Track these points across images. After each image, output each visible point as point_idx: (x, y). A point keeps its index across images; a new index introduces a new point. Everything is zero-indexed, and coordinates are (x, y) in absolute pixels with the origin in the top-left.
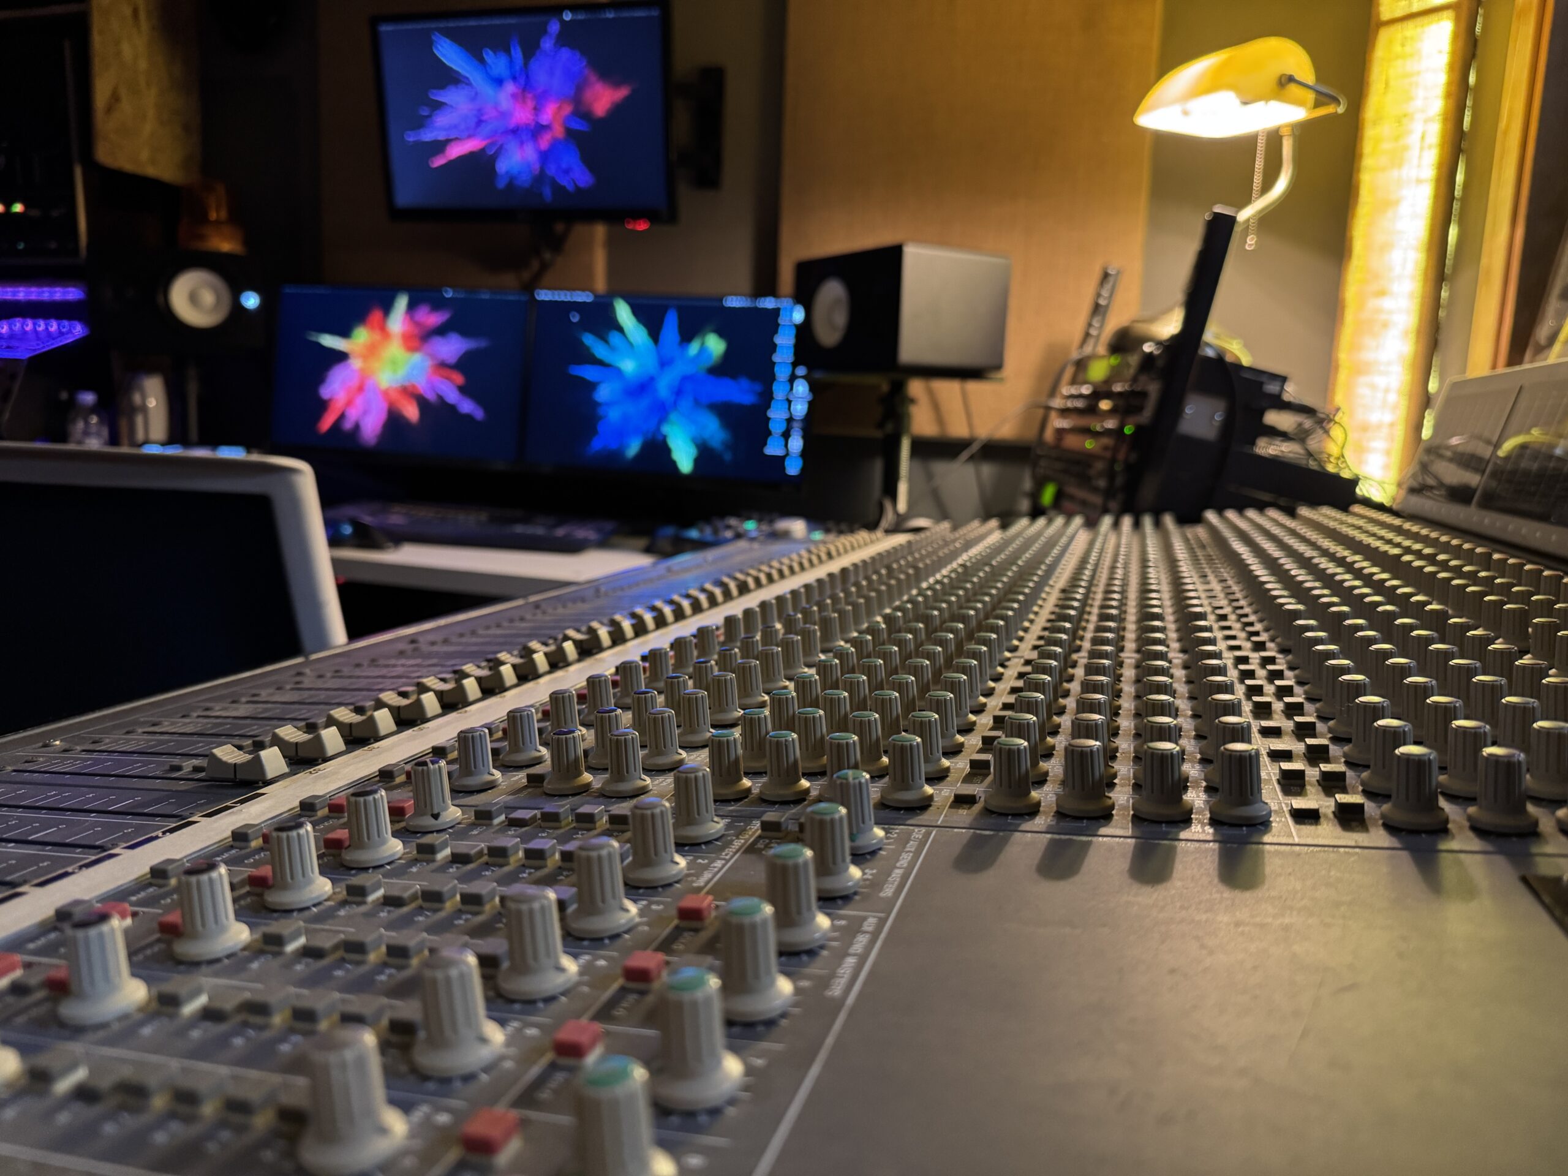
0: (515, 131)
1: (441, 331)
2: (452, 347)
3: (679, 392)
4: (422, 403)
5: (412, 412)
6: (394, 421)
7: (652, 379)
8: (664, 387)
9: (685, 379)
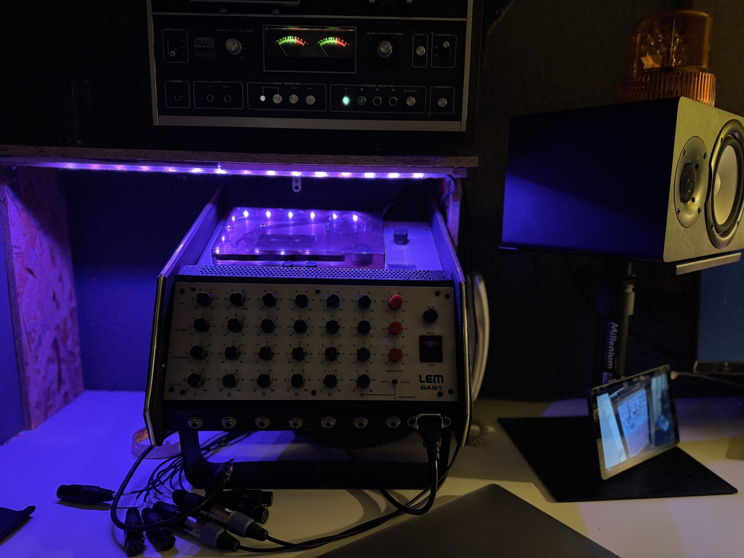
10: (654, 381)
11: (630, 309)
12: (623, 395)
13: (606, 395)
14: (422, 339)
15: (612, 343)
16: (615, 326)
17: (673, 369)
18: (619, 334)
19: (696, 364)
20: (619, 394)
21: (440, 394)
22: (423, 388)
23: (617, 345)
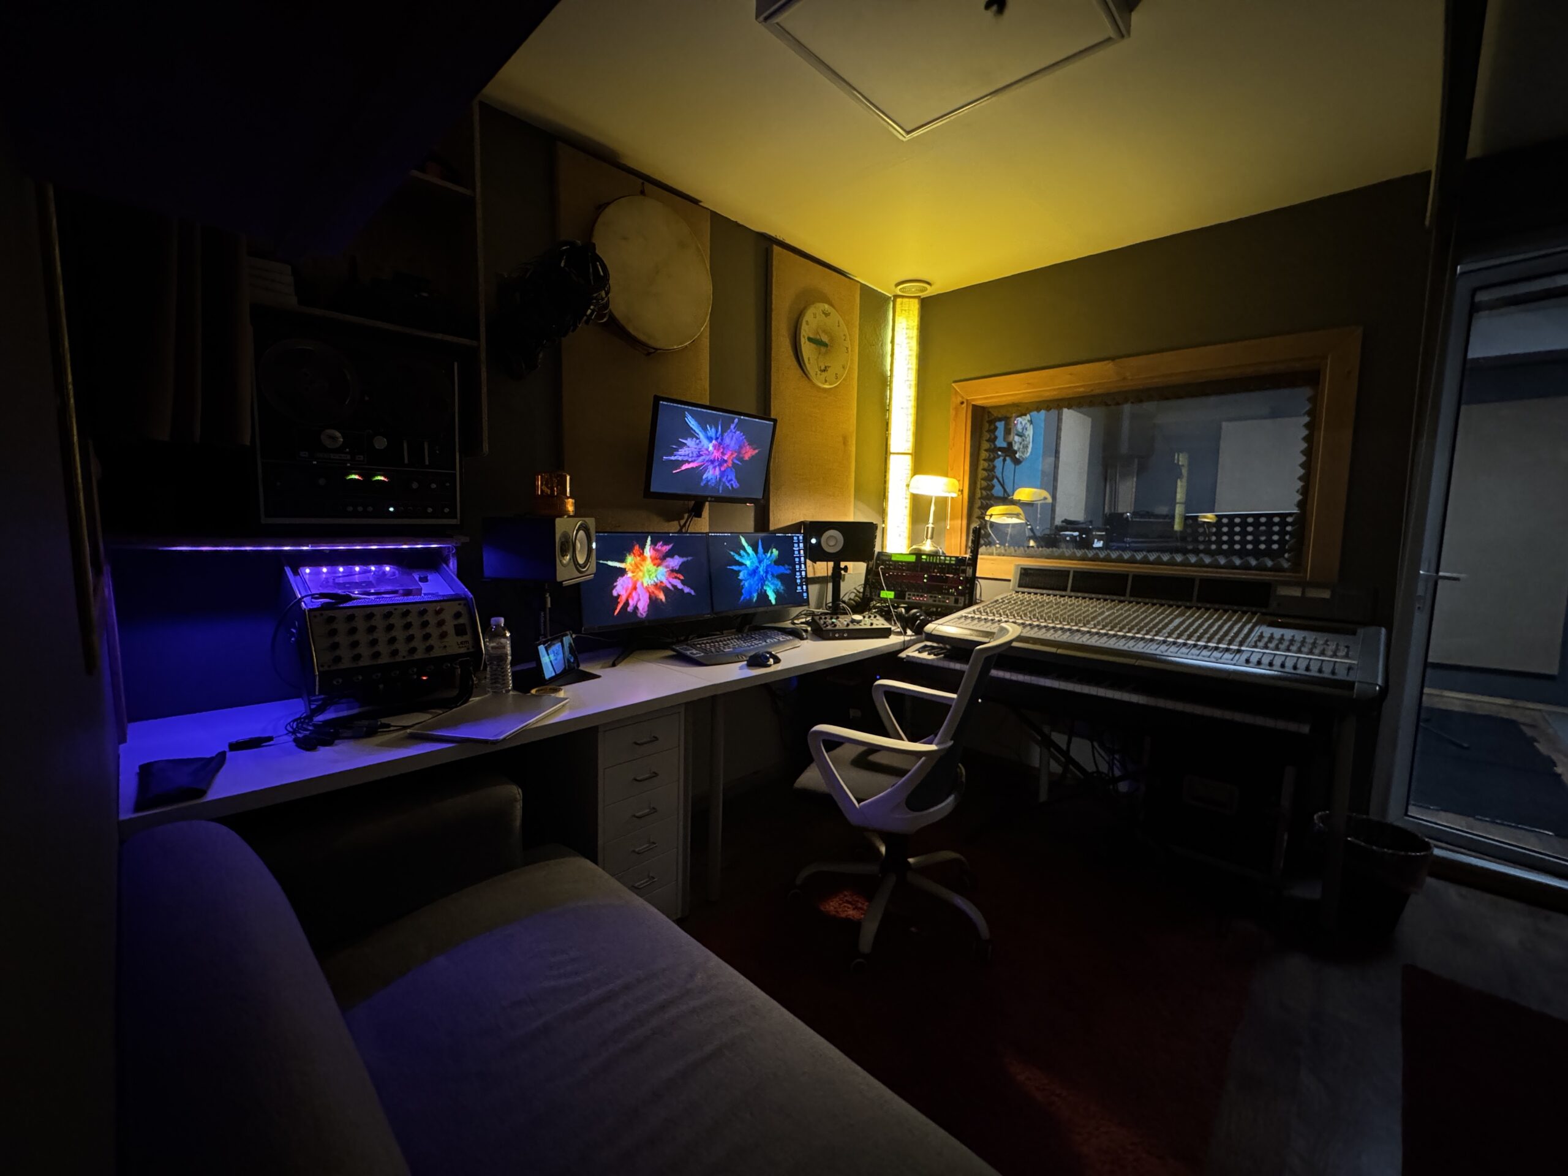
0: (712, 462)
1: (670, 554)
2: (676, 562)
3: (767, 572)
4: (665, 590)
5: (662, 596)
6: (653, 602)
7: (757, 568)
8: (761, 570)
9: (768, 566)
10: (564, 638)
11: (549, 605)
12: (550, 646)
13: (542, 646)
14: (455, 626)
15: (542, 621)
16: (542, 613)
17: (573, 633)
18: (545, 617)
19: (583, 629)
20: (548, 645)
21: (468, 649)
22: (460, 647)
23: (545, 622)
